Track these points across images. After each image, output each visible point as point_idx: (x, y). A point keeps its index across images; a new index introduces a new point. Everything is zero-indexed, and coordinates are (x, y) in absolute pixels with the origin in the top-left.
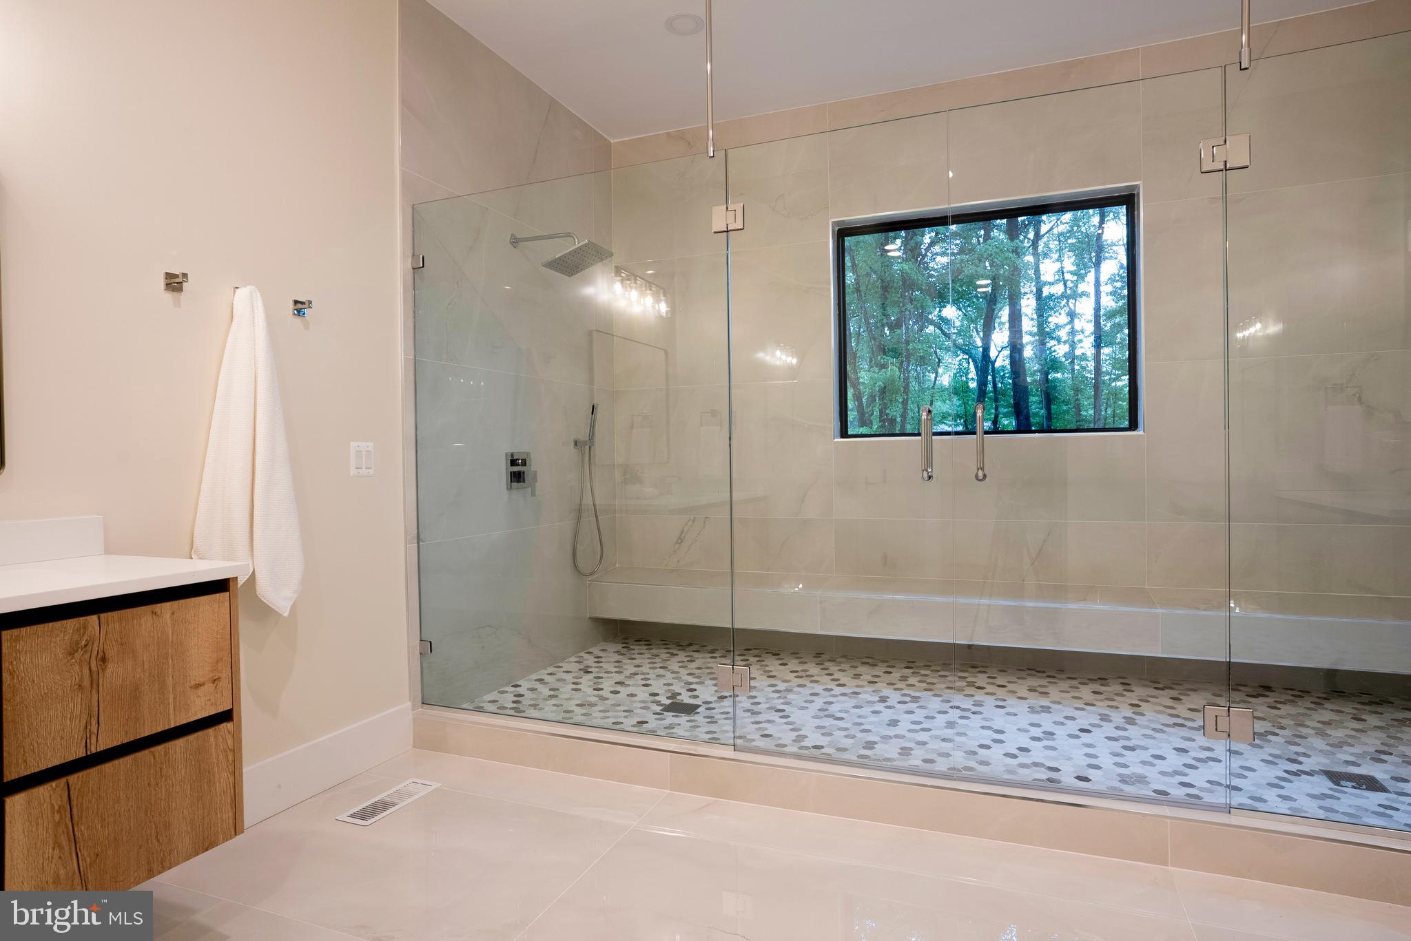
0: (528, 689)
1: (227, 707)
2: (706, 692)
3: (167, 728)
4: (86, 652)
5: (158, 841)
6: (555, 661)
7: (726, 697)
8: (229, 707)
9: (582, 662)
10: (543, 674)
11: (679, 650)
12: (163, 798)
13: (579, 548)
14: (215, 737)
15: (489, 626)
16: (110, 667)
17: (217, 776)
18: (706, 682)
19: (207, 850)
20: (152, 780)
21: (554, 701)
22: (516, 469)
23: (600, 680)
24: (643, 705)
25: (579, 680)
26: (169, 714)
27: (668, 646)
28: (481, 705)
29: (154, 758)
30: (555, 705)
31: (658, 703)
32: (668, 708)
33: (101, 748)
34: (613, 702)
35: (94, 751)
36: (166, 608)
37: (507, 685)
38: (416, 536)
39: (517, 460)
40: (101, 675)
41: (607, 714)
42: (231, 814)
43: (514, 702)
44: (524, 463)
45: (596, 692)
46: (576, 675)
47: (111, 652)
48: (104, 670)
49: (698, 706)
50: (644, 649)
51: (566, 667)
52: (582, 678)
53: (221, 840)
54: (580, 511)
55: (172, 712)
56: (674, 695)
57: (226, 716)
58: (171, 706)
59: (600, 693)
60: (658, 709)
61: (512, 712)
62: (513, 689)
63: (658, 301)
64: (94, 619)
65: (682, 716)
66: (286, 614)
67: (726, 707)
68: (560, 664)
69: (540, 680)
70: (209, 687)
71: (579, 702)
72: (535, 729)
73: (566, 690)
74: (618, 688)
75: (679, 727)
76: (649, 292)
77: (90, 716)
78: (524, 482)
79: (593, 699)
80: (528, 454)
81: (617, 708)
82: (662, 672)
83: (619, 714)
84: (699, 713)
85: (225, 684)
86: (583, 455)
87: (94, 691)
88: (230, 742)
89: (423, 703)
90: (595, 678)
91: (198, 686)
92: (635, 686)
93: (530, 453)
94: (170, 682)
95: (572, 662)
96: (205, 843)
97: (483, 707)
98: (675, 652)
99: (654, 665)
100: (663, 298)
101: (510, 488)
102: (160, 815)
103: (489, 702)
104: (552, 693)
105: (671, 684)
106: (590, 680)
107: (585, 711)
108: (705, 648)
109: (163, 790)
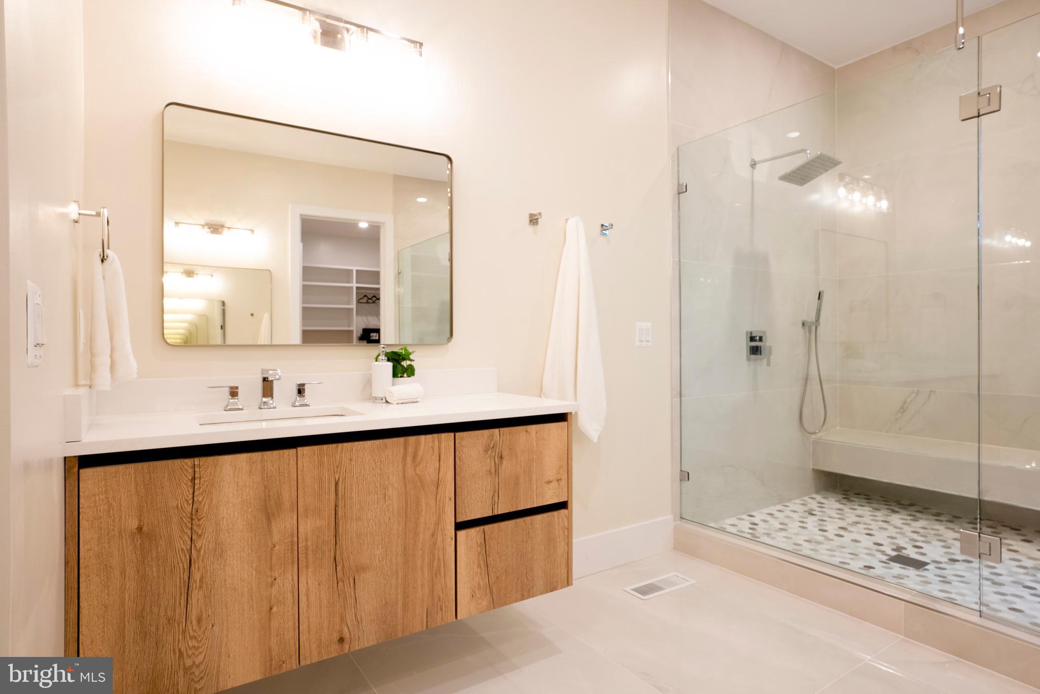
0: (761, 520)
1: (564, 499)
2: (933, 552)
3: (532, 507)
4: (493, 451)
5: (527, 578)
6: (782, 500)
7: (958, 561)
8: (566, 500)
9: (806, 505)
10: (773, 509)
11: (900, 508)
12: (530, 551)
13: (805, 410)
14: (558, 518)
15: (731, 466)
16: (505, 462)
17: (558, 544)
18: (933, 542)
19: (552, 591)
20: (524, 538)
21: (784, 534)
22: (754, 344)
23: (824, 523)
24: (868, 552)
25: (805, 520)
26: (533, 498)
27: (889, 503)
28: (724, 526)
29: (526, 524)
30: (785, 537)
31: (883, 553)
32: (895, 559)
33: (500, 512)
34: (838, 544)
35: (496, 514)
36: (533, 428)
37: (743, 514)
38: (679, 393)
39: (755, 337)
40: (500, 467)
41: (834, 553)
42: (566, 571)
43: (751, 529)
44: (761, 339)
45: (822, 533)
46: (802, 515)
47: (505, 454)
48: (501, 464)
49: (927, 564)
50: (864, 502)
51: (792, 506)
52: (807, 518)
53: (559, 587)
54: (807, 379)
55: (535, 496)
56: (899, 549)
57: (563, 505)
58: (535, 493)
59: (825, 533)
60: (884, 558)
61: (749, 536)
62: (749, 518)
63: (879, 199)
64: (496, 431)
65: (910, 570)
66: (595, 441)
67: (959, 570)
68: (787, 504)
69: (771, 514)
70: (555, 484)
71: (806, 538)
72: (772, 555)
73: (794, 526)
74: (842, 532)
75: (908, 579)
76: (870, 192)
77: (495, 491)
78: (761, 354)
79: (820, 539)
80: (764, 332)
81: (843, 550)
82: (884, 525)
83: (845, 555)
84: (927, 570)
85: (564, 483)
86: (810, 332)
87: (497, 476)
88: (566, 523)
89: (681, 518)
90: (820, 520)
91: (549, 482)
92: (858, 533)
93: (766, 332)
94: (534, 478)
95: (797, 504)
96: (551, 587)
97: (725, 529)
98: (896, 509)
99: (876, 518)
100: (883, 196)
101: (748, 359)
102: (528, 562)
103: (730, 525)
104: (782, 526)
105: (895, 538)
106: (814, 521)
107: (812, 547)
108: (929, 510)
109: (530, 546)
